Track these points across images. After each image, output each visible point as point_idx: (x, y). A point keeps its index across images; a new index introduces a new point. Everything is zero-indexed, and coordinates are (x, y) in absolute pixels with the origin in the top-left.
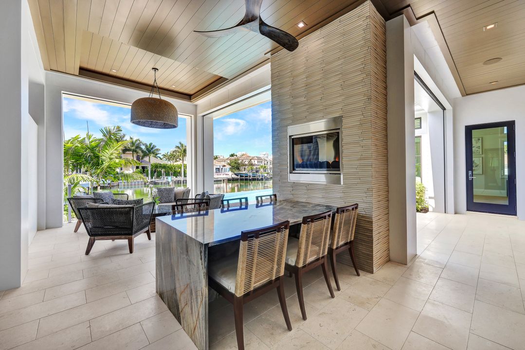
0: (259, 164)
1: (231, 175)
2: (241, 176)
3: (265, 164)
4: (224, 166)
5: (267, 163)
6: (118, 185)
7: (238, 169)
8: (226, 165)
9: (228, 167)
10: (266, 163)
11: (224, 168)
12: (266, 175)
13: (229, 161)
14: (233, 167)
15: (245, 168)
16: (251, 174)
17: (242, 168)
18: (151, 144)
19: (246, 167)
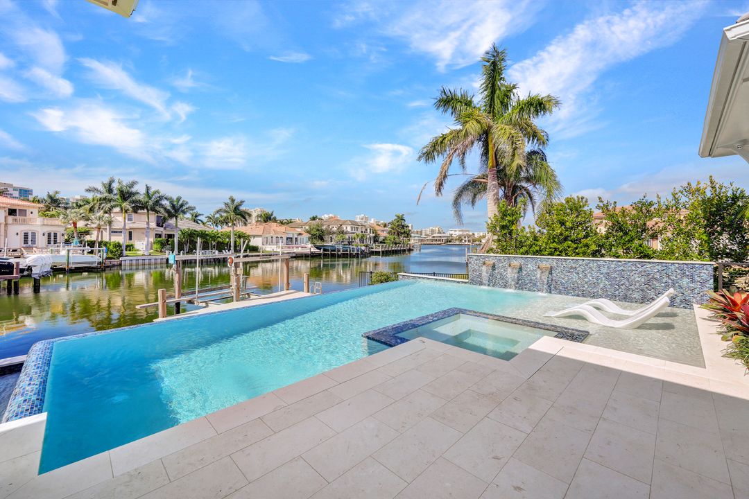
0: (353, 231)
1: (309, 248)
2: (325, 250)
3: (362, 232)
4: (300, 234)
5: (366, 230)
6: (121, 265)
7: (321, 238)
8: (303, 232)
9: (306, 236)
10: (364, 230)
11: (299, 237)
12: (363, 248)
13: (307, 228)
14: (313, 235)
15: (331, 238)
16: (340, 247)
17: (326, 238)
18: (179, 199)
19: (334, 236)
